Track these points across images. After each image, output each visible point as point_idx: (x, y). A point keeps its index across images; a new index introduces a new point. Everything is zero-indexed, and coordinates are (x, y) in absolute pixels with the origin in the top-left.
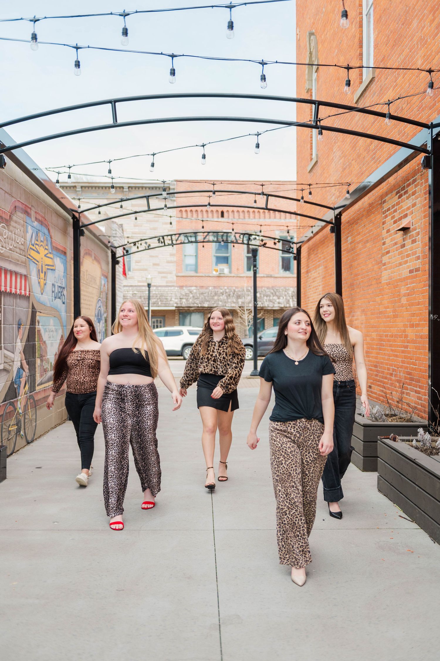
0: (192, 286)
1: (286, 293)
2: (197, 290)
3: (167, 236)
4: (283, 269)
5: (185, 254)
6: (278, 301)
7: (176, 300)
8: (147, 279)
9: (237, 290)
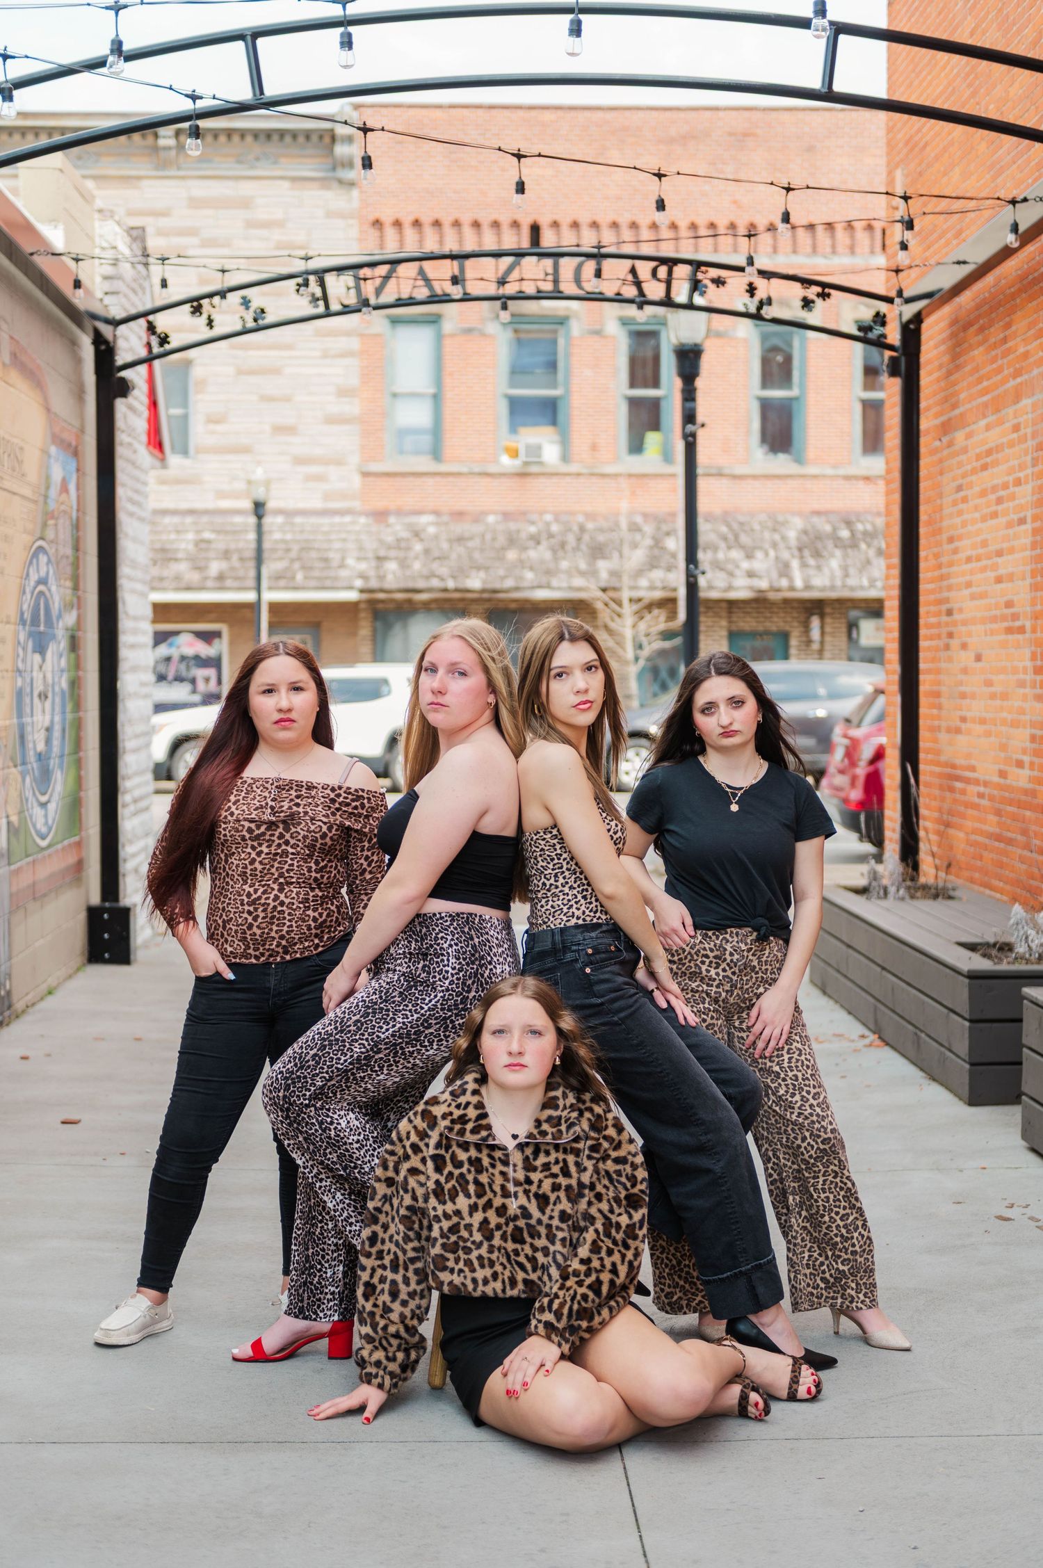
0: (420, 513)
1: (777, 537)
2: (437, 524)
3: (340, 269)
4: (766, 447)
5: (398, 390)
6: (745, 565)
7: (363, 566)
8: (249, 482)
9: (590, 526)
